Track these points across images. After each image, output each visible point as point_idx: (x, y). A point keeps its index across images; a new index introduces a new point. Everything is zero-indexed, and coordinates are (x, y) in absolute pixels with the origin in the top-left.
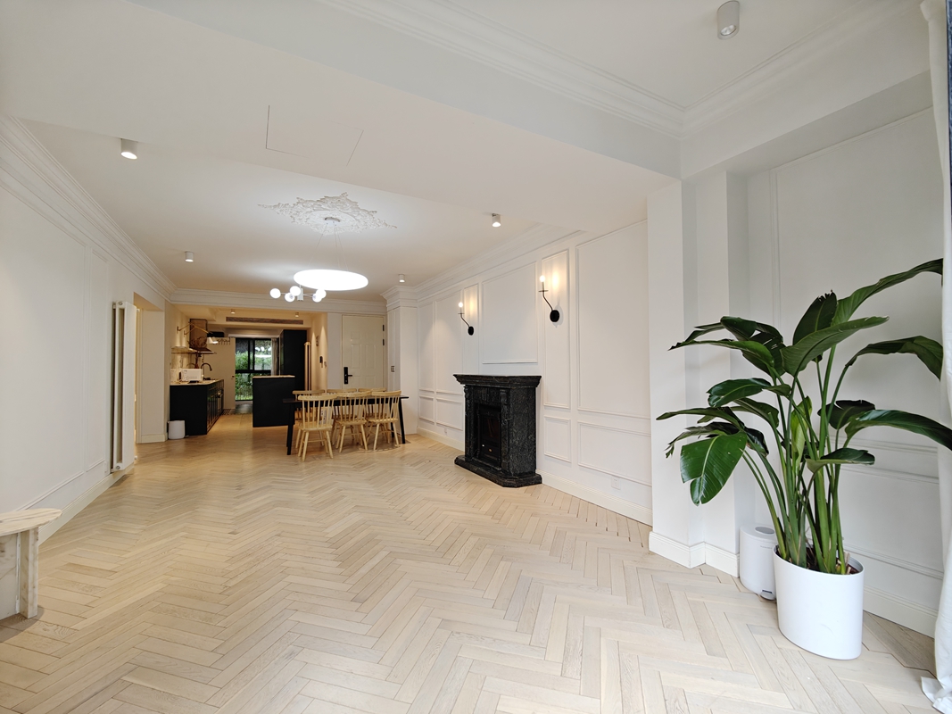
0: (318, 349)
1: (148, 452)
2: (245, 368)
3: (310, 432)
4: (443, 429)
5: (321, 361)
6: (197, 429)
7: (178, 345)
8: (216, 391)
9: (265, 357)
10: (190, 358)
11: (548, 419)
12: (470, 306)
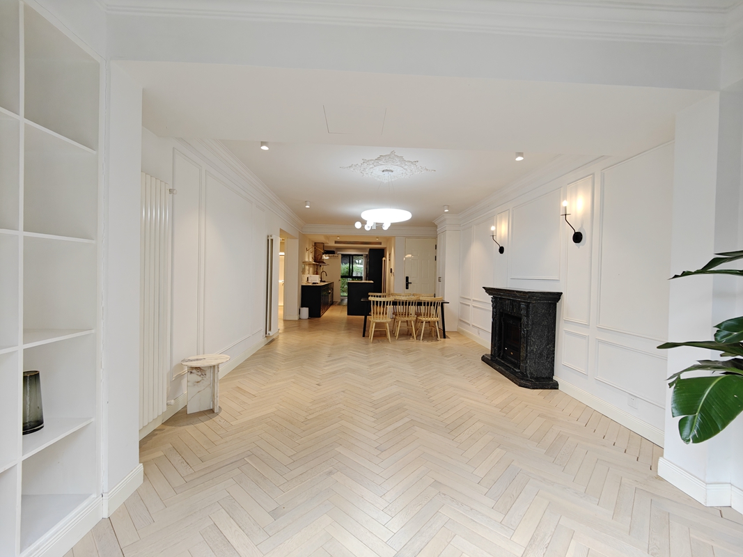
0: (390, 262)
1: (289, 325)
2: (347, 275)
3: (376, 323)
4: (477, 330)
5: (391, 272)
6: (315, 314)
7: (307, 260)
8: (328, 289)
9: (360, 267)
10: (314, 268)
11: (566, 332)
12: (501, 229)
